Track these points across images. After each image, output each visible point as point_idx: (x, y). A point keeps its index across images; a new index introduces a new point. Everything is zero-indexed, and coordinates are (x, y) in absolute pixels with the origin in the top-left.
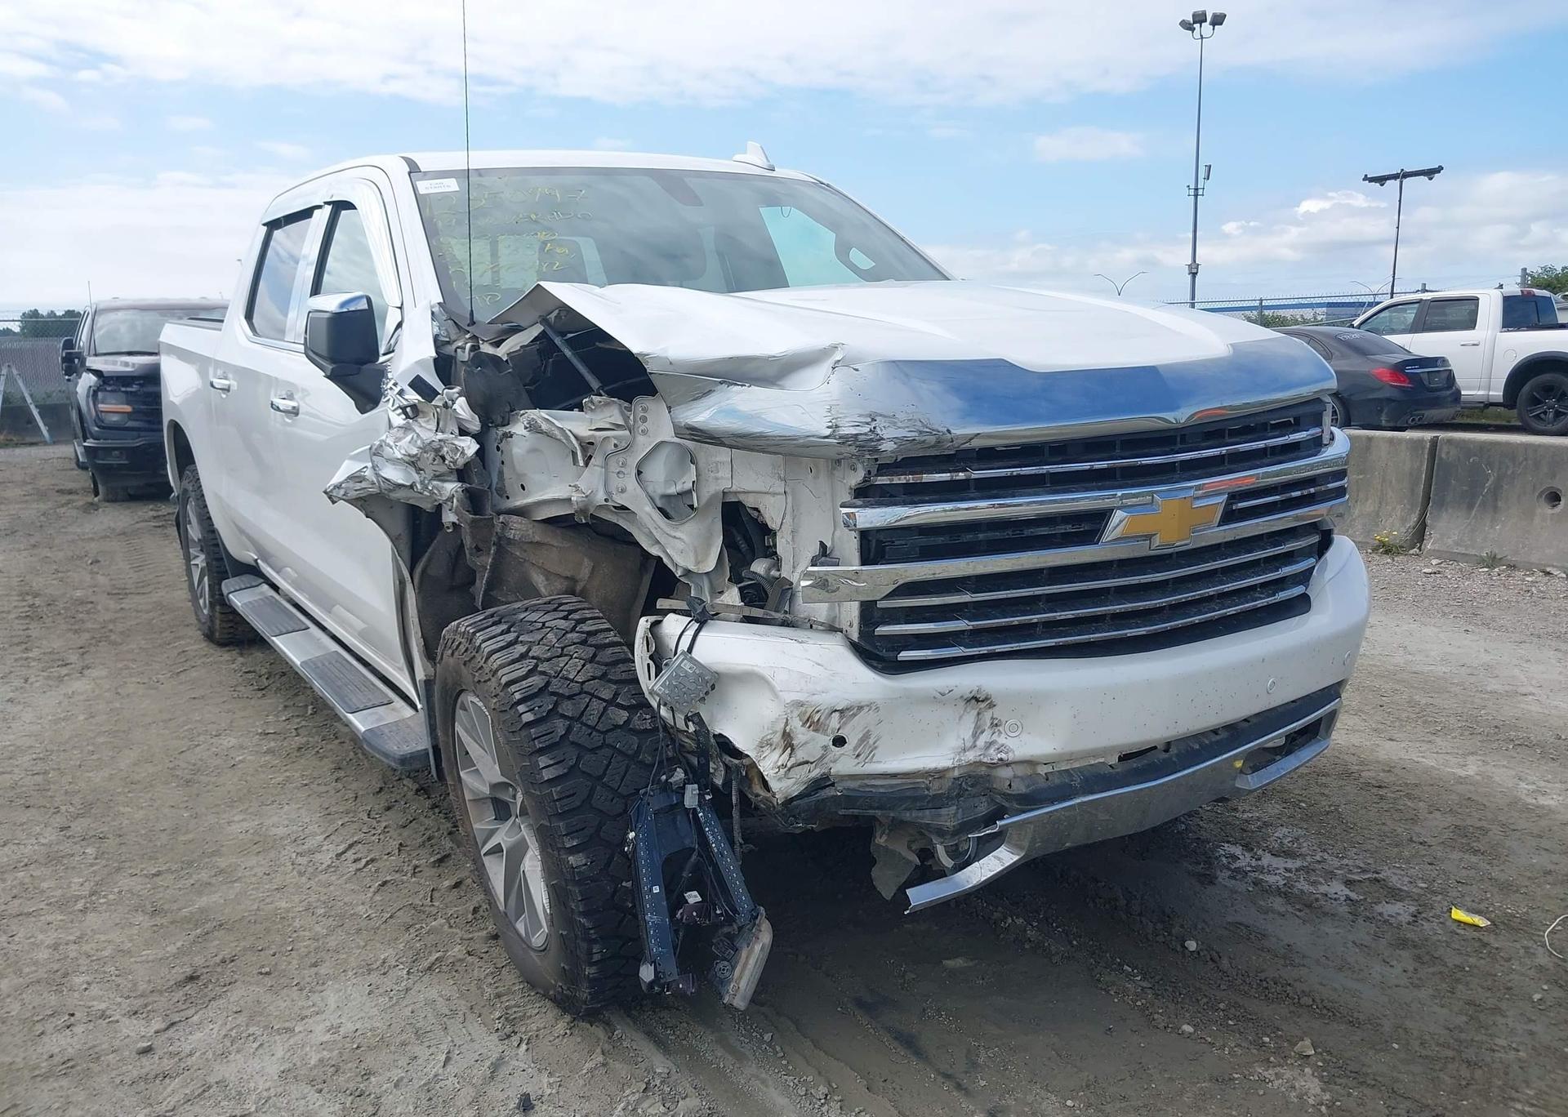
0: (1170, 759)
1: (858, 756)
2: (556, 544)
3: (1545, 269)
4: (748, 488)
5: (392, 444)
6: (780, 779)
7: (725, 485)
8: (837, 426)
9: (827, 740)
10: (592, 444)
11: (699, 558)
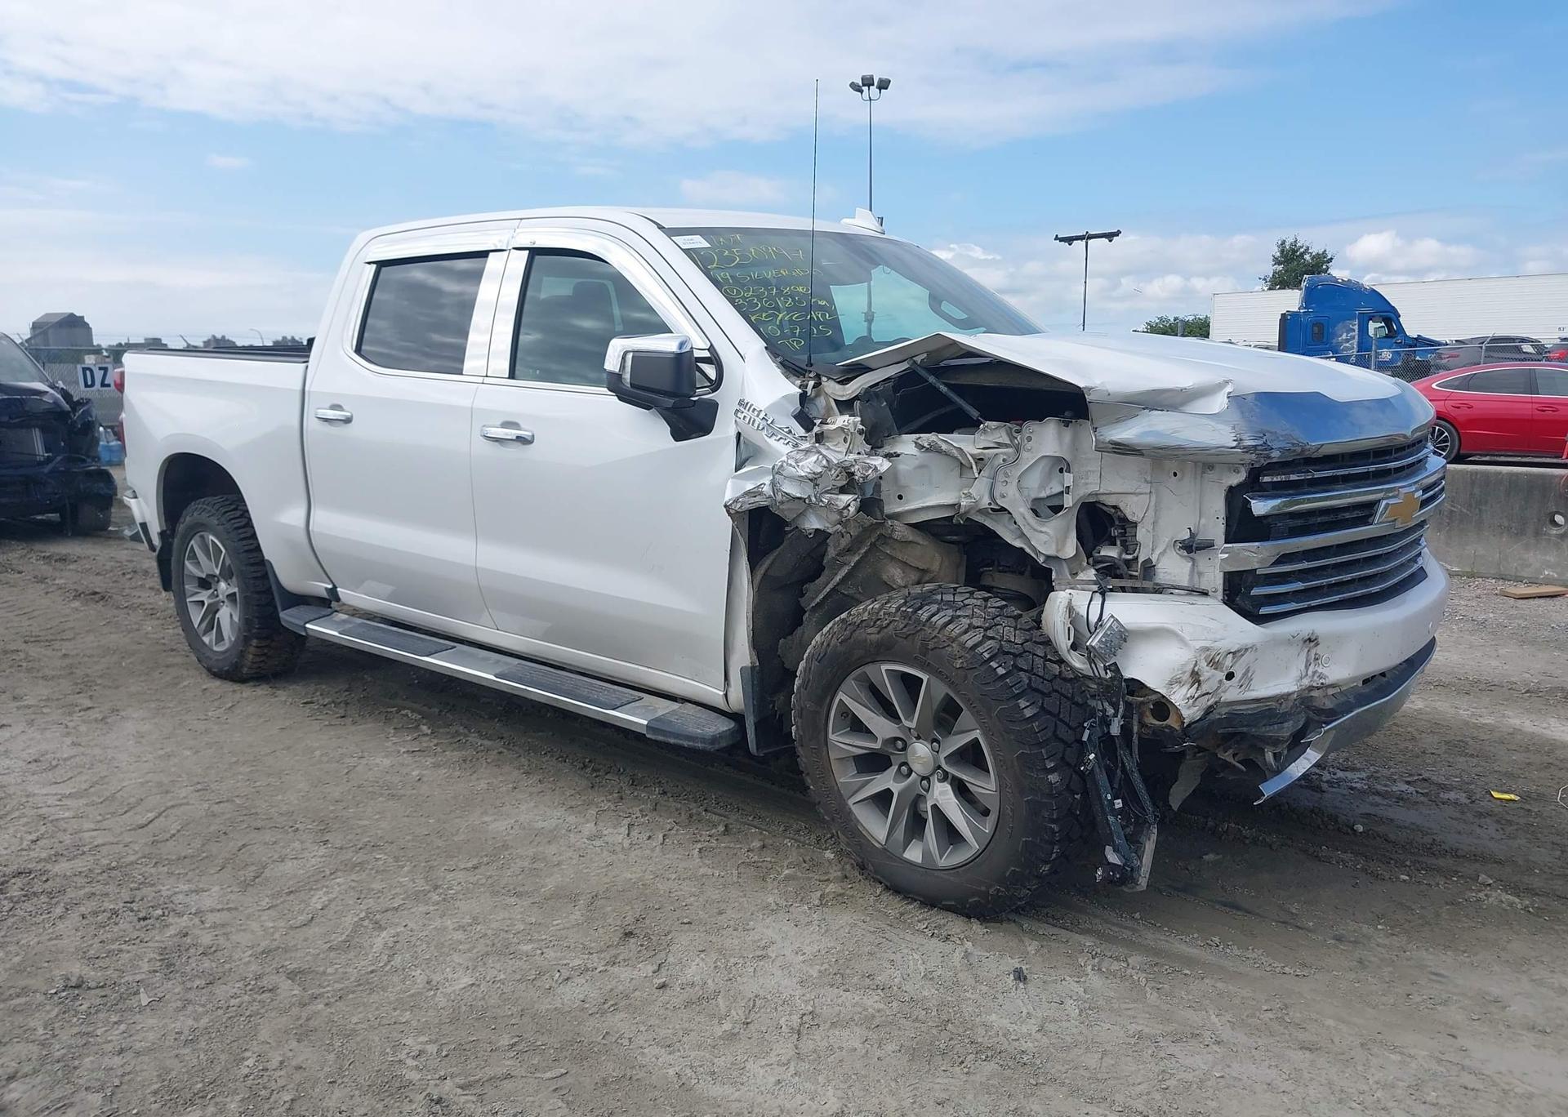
0: (1389, 682)
1: (1241, 686)
2: (921, 543)
3: (1161, 319)
4: (1113, 491)
5: (794, 464)
6: (1189, 708)
7: (1094, 488)
8: (1241, 440)
9: (1222, 675)
10: (982, 459)
11: (1059, 548)
